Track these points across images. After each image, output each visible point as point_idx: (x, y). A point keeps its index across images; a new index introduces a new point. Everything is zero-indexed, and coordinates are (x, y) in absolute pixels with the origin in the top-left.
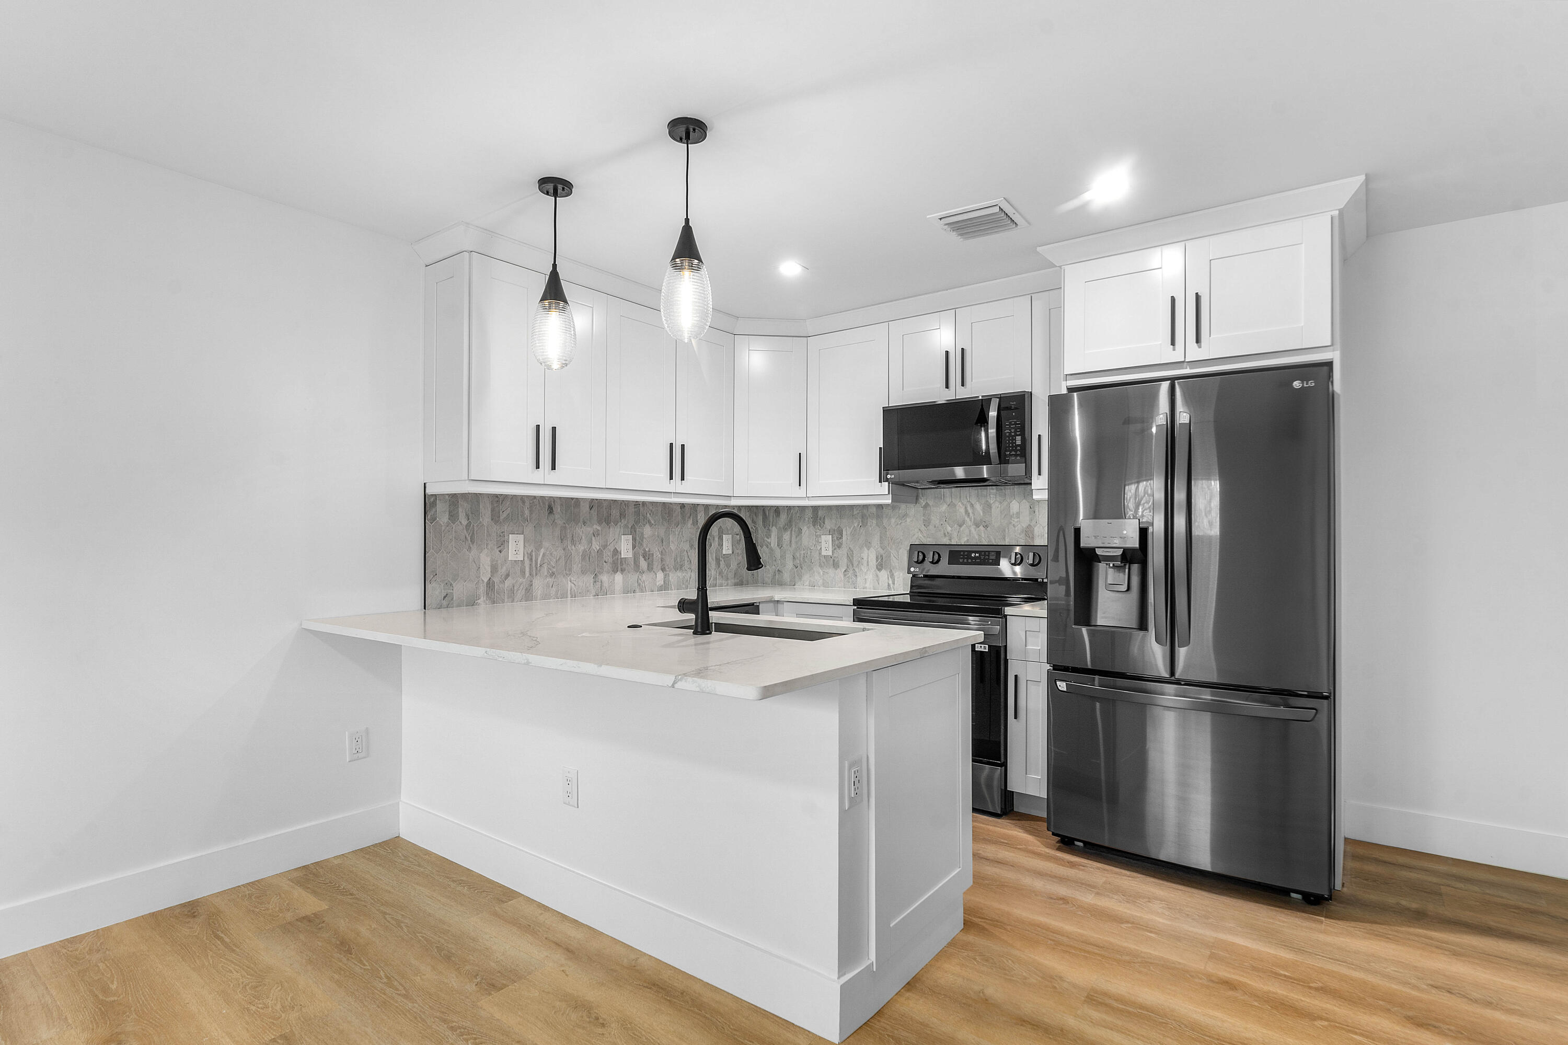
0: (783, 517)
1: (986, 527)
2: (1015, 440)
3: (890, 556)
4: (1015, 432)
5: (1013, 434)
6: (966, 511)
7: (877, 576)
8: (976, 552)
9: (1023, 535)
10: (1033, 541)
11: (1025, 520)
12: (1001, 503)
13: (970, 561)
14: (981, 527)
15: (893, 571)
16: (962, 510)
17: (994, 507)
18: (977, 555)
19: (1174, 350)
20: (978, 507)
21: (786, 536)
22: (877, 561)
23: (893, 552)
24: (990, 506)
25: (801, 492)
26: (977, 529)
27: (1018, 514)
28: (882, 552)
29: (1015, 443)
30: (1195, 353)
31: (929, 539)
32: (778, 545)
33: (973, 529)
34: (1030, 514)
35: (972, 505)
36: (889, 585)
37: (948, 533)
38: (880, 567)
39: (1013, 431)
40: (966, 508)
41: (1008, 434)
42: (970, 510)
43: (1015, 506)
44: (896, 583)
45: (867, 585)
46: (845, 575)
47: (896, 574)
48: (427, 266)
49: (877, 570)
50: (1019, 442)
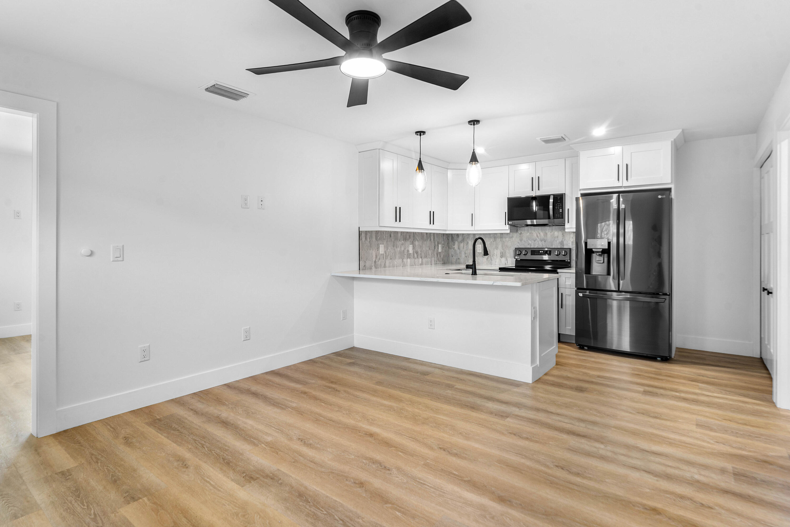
0: (460, 238)
1: (545, 241)
2: (559, 210)
3: (506, 253)
4: (560, 207)
5: (559, 208)
6: (537, 236)
7: (501, 260)
8: (542, 251)
9: (559, 244)
10: (563, 247)
11: (560, 239)
12: (551, 233)
13: (539, 254)
14: (543, 242)
15: (507, 258)
16: (535, 235)
17: (548, 234)
18: (542, 252)
19: (619, 182)
20: (542, 234)
21: (462, 245)
22: (500, 254)
23: (507, 251)
24: (546, 234)
25: (472, 228)
26: (542, 242)
27: (558, 236)
28: (503, 251)
29: (559, 211)
30: (626, 184)
31: (522, 246)
32: (458, 248)
33: (540, 242)
34: (562, 237)
35: (539, 233)
36: (505, 263)
37: (530, 244)
38: (502, 257)
39: (559, 207)
40: (537, 234)
41: (557, 208)
42: (538, 235)
43: (556, 233)
44: (508, 262)
45: (496, 264)
46: (487, 260)
47: (508, 259)
48: (359, 152)
49: (501, 258)
50: (561, 211)
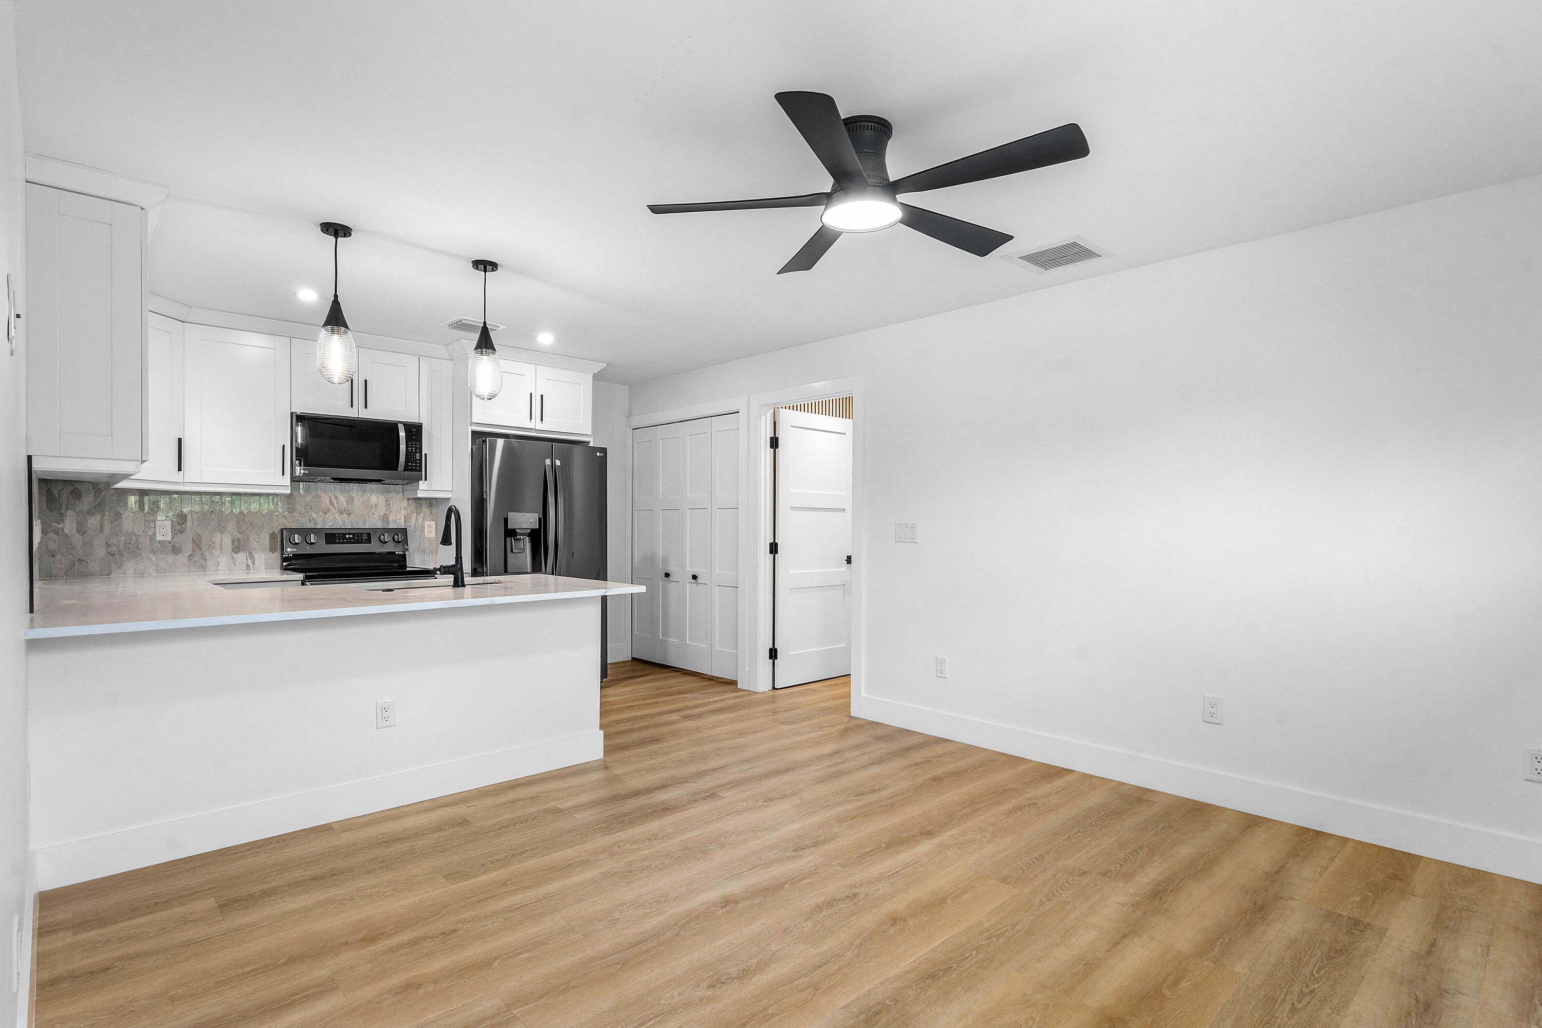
0: (88, 500)
1: (349, 514)
2: (416, 455)
3: (249, 539)
4: (416, 450)
5: (414, 451)
6: (331, 502)
7: (233, 558)
8: (349, 534)
9: (380, 521)
10: (388, 526)
11: (382, 510)
12: (362, 496)
13: (345, 541)
14: (345, 515)
15: (253, 553)
16: (327, 501)
17: (356, 500)
18: (351, 536)
19: (531, 422)
20: (342, 499)
21: (93, 521)
22: (233, 544)
23: (253, 536)
24: (352, 499)
26: (341, 516)
27: (376, 505)
28: (239, 536)
31: (294, 524)
32: (78, 531)
33: (337, 516)
34: (386, 506)
35: (336, 497)
36: (248, 566)
37: (313, 519)
38: (236, 549)
39: (414, 449)
40: (331, 499)
41: (410, 451)
42: (333, 500)
43: (374, 499)
44: (256, 563)
45: (220, 568)
46: (189, 560)
47: (257, 556)
48: (27, 182)
49: (233, 553)
50: (418, 458)
